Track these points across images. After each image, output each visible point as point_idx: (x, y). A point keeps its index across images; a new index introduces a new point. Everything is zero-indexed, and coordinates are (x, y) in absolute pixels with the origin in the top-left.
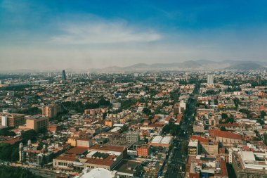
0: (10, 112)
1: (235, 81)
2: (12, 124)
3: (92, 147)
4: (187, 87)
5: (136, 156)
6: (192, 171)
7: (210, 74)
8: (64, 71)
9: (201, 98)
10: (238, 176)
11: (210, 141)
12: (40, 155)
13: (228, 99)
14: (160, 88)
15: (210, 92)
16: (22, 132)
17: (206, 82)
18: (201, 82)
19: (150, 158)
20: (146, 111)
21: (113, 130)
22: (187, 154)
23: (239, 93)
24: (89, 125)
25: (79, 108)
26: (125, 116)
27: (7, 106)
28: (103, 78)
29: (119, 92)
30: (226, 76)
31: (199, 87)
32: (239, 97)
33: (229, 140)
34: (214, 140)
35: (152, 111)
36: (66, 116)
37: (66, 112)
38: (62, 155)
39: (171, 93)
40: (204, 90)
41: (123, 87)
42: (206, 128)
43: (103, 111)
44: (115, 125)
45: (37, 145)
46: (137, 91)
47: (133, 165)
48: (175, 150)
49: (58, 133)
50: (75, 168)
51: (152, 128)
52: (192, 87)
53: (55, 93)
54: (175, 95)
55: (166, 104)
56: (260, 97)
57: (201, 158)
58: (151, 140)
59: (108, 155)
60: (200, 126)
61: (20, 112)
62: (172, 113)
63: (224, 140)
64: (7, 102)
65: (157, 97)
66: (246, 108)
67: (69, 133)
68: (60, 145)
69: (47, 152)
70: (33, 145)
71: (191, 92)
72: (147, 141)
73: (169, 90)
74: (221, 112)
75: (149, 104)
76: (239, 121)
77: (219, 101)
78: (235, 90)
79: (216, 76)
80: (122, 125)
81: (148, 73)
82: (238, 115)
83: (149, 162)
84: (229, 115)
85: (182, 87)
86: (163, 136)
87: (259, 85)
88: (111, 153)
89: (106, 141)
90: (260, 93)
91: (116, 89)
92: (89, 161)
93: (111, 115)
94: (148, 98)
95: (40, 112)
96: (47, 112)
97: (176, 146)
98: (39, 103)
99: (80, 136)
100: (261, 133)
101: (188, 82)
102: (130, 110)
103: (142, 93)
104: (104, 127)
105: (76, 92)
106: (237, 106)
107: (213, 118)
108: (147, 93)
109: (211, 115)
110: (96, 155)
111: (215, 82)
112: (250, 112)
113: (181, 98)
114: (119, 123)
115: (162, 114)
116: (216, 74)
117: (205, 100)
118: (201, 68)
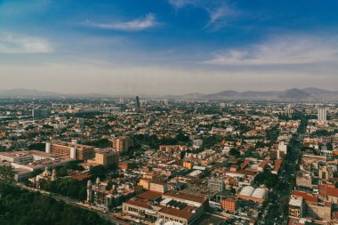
0: (79, 143)
2: (81, 157)
3: (166, 193)
4: (288, 123)
5: (219, 210)
7: (320, 107)
8: (137, 98)
9: (308, 140)
11: (319, 200)
12: (109, 196)
14: (253, 124)
15: (322, 133)
16: (91, 167)
17: (316, 118)
18: (309, 117)
19: (237, 214)
20: (233, 152)
21: (193, 174)
22: (287, 214)
24: (164, 165)
25: (154, 142)
26: (208, 156)
27: (76, 136)
28: (182, 107)
29: (201, 126)
31: (306, 125)
34: (325, 200)
35: (242, 153)
36: (139, 152)
37: (138, 147)
38: (132, 199)
39: (267, 131)
40: (313, 129)
41: (206, 120)
42: (315, 181)
43: (181, 149)
44: (195, 167)
45: (106, 184)
46: (224, 125)
47: (215, 221)
48: (271, 208)
49: (129, 172)
50: (147, 216)
51: (241, 176)
52: (297, 124)
53: (127, 124)
54: (273, 134)
55: (260, 145)
57: (307, 223)
58: (240, 190)
59: (185, 205)
60: (306, 178)
61: (89, 144)
62: (268, 158)
64: (76, 130)
65: (248, 134)
67: (142, 173)
68: (131, 187)
69: (117, 193)
70: (102, 184)
71: (294, 131)
72: (233, 191)
73: (265, 127)
74: (336, 161)
75: (239, 144)
77: (334, 146)
79: (331, 111)
80: (203, 168)
81: (238, 102)
83: (235, 219)
85: (282, 123)
86: (255, 188)
88: (189, 203)
89: (183, 187)
91: (197, 122)
92: (163, 209)
93: (190, 155)
94: (237, 136)
95: (111, 145)
96: (118, 146)
97: (272, 202)
98: (109, 134)
99: (154, 178)
101: (290, 116)
102: (213, 149)
103: (230, 129)
104: (182, 169)
105: (151, 123)
107: (324, 169)
108: (236, 130)
109: (321, 164)
110: (172, 203)
111: (328, 118)
113: (280, 138)
114: (199, 165)
115: (255, 157)
116: (331, 108)
117: (314, 143)
118: (310, 99)
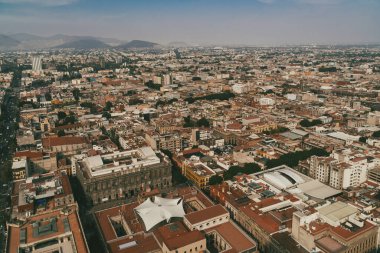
1: (72, 64)
6: (22, 202)
7: (34, 55)
9: (24, 93)
10: (85, 188)
11: (44, 154)
13: (64, 91)
15: (38, 84)
17: (30, 68)
18: (22, 68)
22: (11, 180)
23: (79, 81)
30: (59, 58)
31: (20, 77)
32: (79, 87)
33: (70, 147)
34: (49, 151)
40: (29, 81)
42: (37, 136)
52: (9, 77)
56: (104, 84)
57: (34, 181)
60: (28, 135)
63: (64, 148)
66: (89, 100)
71: (7, 86)
74: (56, 111)
76: (82, 119)
77: (53, 96)
78: (73, 78)
79: (46, 59)
82: (79, 111)
84: (67, 114)
87: (103, 69)
90: (104, 80)
100: (108, 129)
106: (77, 99)
107: (46, 121)
109: (42, 117)
111: (44, 67)
112: (94, 104)
116: (45, 56)
117: (31, 97)
118: (20, 46)
